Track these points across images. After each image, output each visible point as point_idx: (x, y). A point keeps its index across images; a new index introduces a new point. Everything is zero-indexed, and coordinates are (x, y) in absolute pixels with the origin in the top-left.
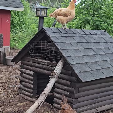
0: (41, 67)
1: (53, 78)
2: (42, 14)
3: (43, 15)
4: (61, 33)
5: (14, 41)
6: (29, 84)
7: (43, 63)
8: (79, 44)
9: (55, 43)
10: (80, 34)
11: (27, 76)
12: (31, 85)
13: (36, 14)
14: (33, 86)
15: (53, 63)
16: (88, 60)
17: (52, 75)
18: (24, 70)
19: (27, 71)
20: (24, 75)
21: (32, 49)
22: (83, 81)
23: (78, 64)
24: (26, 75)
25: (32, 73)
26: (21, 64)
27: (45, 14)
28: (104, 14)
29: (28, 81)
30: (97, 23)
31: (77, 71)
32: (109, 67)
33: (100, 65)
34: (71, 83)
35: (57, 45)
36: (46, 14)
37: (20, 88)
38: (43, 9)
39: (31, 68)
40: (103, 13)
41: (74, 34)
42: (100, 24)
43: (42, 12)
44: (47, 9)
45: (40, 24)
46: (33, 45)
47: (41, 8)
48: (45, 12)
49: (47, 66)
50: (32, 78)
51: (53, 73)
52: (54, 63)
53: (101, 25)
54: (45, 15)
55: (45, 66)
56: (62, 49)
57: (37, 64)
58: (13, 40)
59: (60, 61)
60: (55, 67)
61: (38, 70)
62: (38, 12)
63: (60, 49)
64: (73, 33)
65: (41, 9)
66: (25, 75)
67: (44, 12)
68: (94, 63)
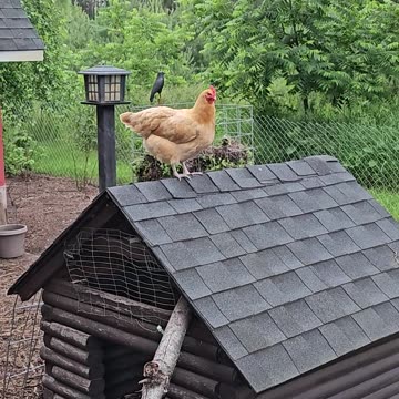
0: (113, 320)
1: (152, 386)
2: (107, 95)
3: (112, 99)
4: (174, 199)
5: (21, 149)
6: (76, 377)
7: (117, 308)
8: (240, 237)
9: (154, 250)
10: (242, 189)
11: (68, 346)
12: (84, 381)
13: (87, 95)
14: (89, 382)
15: (152, 313)
16: (275, 296)
17: (150, 377)
18: (54, 326)
19: (64, 331)
20: (54, 341)
21: (76, 257)
22: (258, 391)
23: (237, 324)
24: (63, 344)
25: (82, 339)
26: (42, 303)
27: (118, 95)
28: (333, 34)
29: (70, 364)
30: (310, 69)
31: (235, 353)
32: (348, 313)
33: (315, 309)
34: (217, 387)
35: (160, 257)
36: (123, 95)
37: (46, 386)
38: (110, 76)
39: (79, 320)
40: (328, 28)
41: (221, 192)
42: (320, 71)
43: (107, 89)
44: (123, 77)
45: (103, 130)
46: (80, 244)
47: (103, 76)
48: (118, 86)
49: (132, 321)
50: (83, 355)
51: (152, 367)
52: (157, 314)
53: (326, 74)
54: (118, 99)
55: (126, 319)
56: (179, 271)
57: (97, 310)
58: (18, 144)
59: (176, 309)
60: (159, 328)
61: (101, 329)
62: (93, 88)
63: (171, 270)
64: (215, 189)
65: (102, 80)
66: (59, 342)
67: (113, 86)
68: (293, 306)
